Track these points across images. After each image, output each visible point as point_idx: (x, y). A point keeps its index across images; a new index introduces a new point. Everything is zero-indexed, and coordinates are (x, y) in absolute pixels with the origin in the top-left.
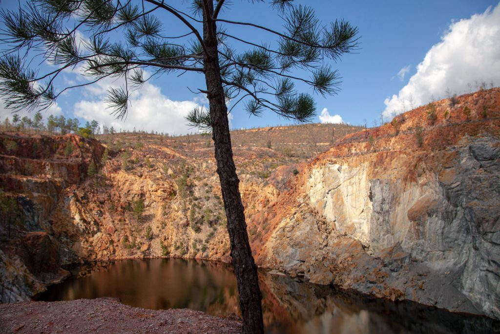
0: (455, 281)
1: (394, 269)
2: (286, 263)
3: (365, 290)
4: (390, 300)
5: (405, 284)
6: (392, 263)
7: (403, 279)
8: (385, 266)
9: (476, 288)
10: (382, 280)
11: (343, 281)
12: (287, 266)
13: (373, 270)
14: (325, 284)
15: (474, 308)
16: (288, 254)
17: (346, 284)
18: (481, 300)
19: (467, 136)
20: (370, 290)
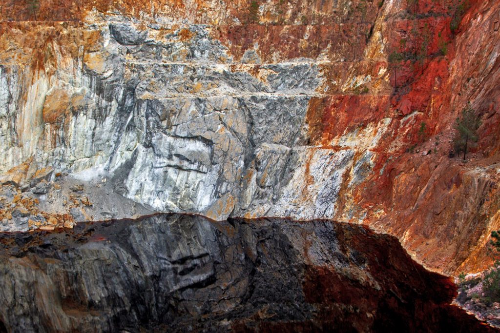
1: (44, 191)
19: (95, 11)
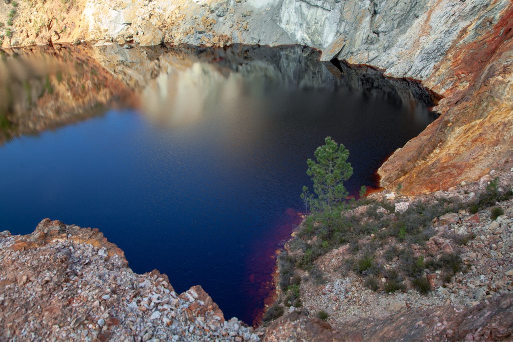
0: (274, 16)
1: (221, 13)
2: (111, 30)
3: (195, 41)
4: (219, 47)
5: (231, 27)
6: (218, 8)
7: (229, 23)
8: (212, 12)
9: (292, 19)
10: (210, 27)
11: (173, 37)
12: (113, 33)
13: (201, 18)
14: (156, 44)
15: (289, 37)
16: (111, 19)
17: (177, 39)
18: (295, 30)
20: (200, 41)
